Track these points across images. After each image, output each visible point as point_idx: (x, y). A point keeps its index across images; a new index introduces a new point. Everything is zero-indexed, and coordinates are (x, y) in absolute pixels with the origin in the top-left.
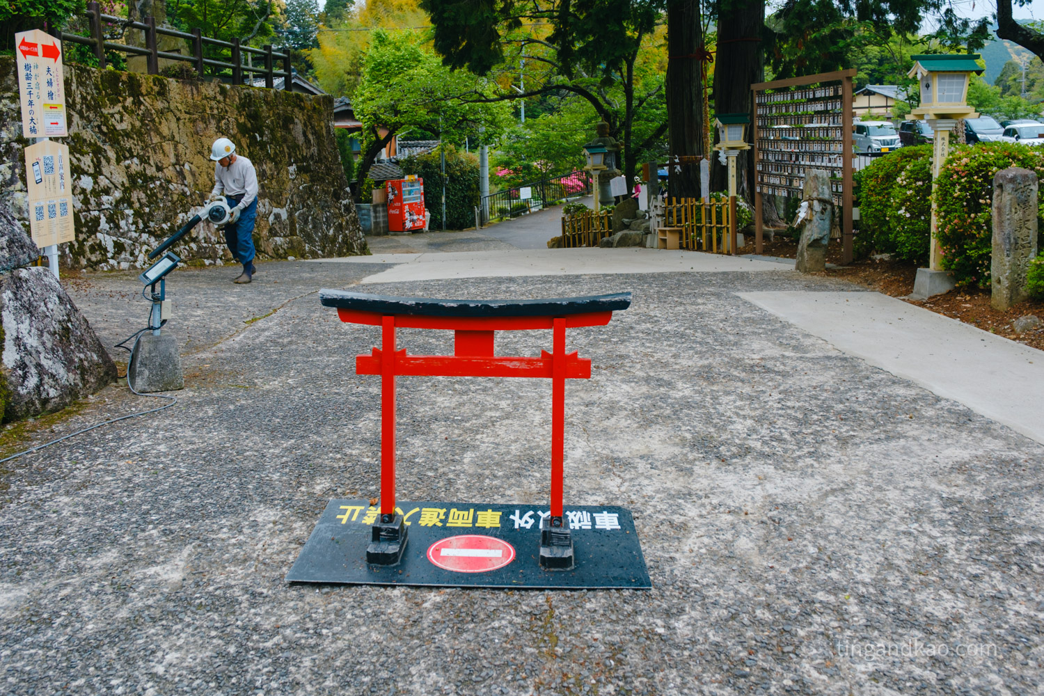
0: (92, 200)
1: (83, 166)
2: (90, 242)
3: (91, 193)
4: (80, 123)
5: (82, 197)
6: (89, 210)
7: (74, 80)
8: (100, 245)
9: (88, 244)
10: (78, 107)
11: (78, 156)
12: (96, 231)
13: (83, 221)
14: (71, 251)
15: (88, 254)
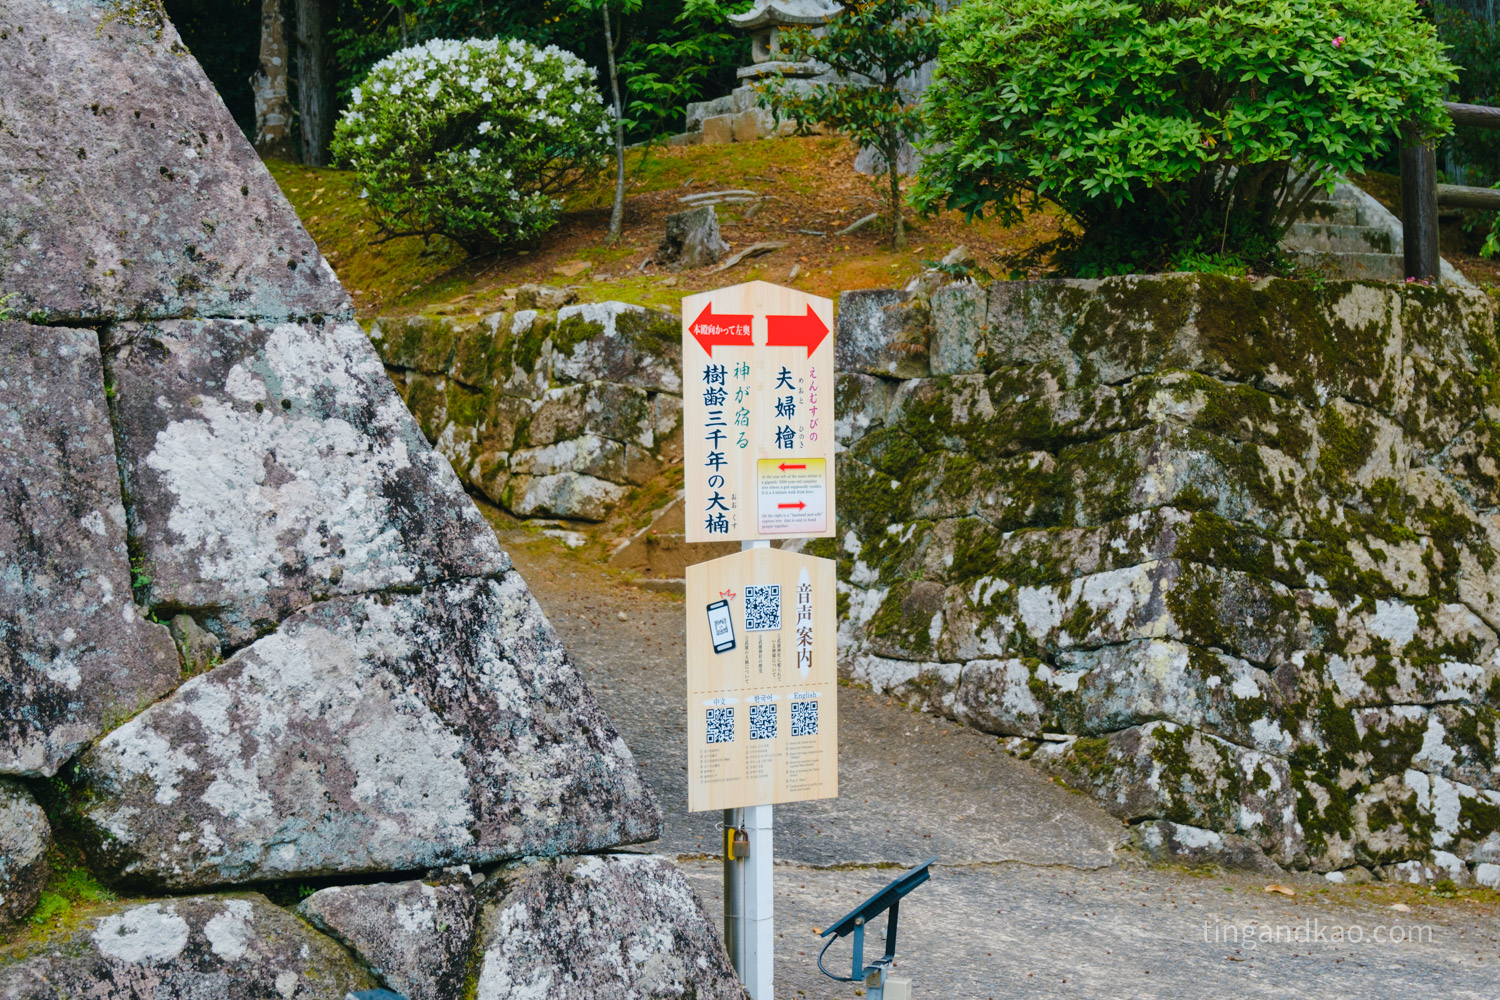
0: (1405, 675)
1: (1387, 572)
2: (1378, 794)
3: (1406, 652)
4: (1402, 450)
5: (1371, 663)
6: (1387, 703)
7: (1397, 327)
8: (1410, 808)
9: (1364, 803)
10: (1401, 404)
11: (1377, 544)
12: (1406, 764)
13: (1362, 732)
14: (1301, 816)
15: (1361, 830)
